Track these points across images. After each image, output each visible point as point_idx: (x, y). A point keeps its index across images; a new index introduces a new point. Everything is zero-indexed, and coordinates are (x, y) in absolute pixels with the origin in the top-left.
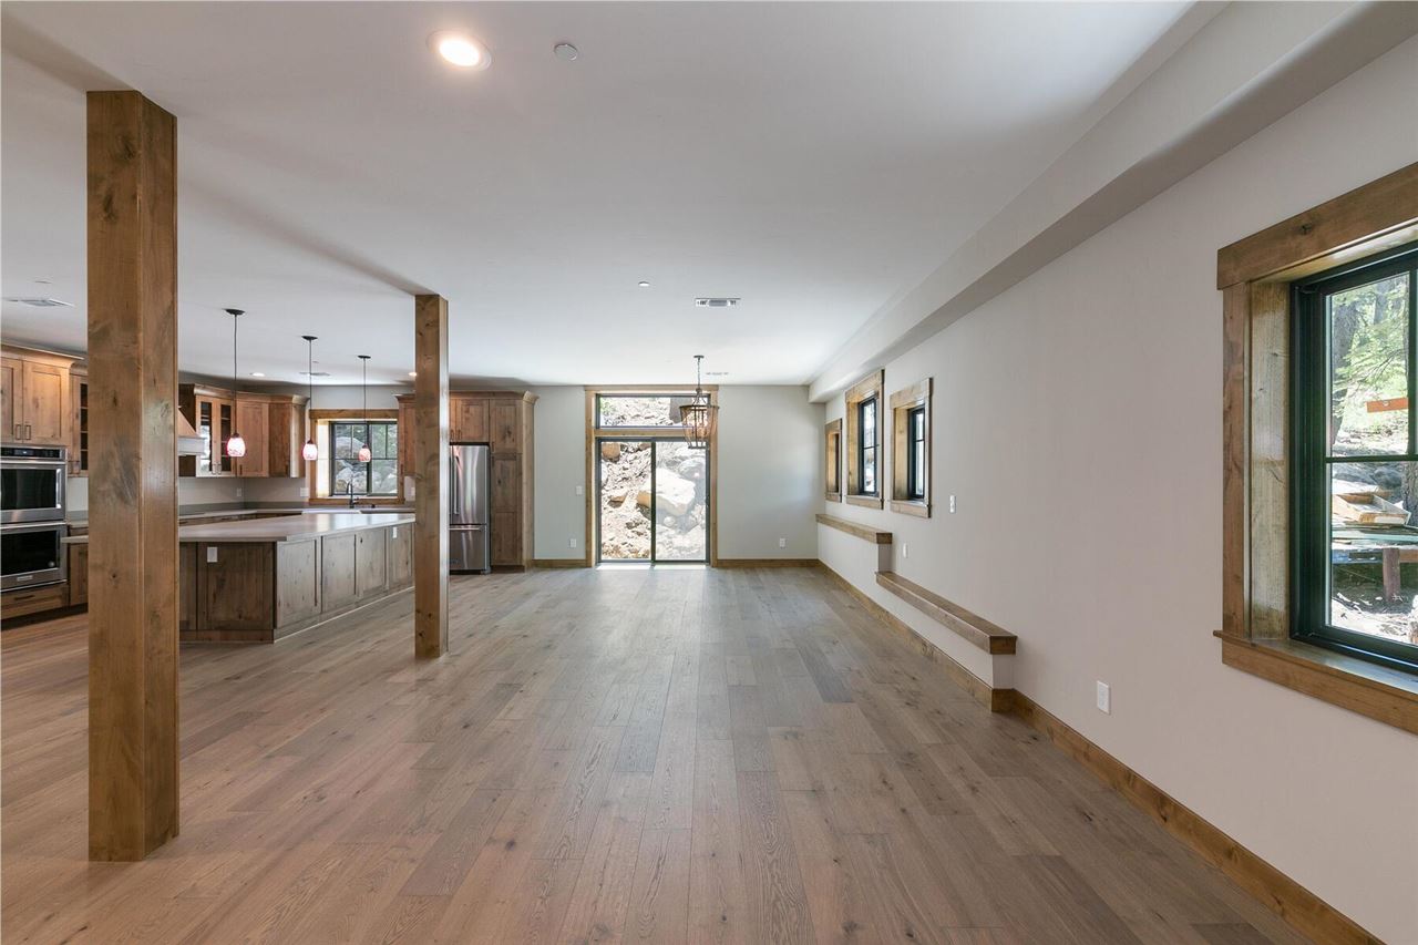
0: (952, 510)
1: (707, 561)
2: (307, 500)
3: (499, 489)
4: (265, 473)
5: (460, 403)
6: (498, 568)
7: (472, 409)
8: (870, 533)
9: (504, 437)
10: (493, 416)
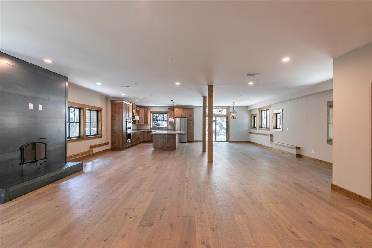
0: (287, 130)
1: (227, 141)
2: (149, 128)
3: (189, 127)
4: (144, 123)
5: (182, 110)
6: (189, 142)
7: (184, 111)
8: (268, 135)
9: (190, 117)
10: (188, 112)
